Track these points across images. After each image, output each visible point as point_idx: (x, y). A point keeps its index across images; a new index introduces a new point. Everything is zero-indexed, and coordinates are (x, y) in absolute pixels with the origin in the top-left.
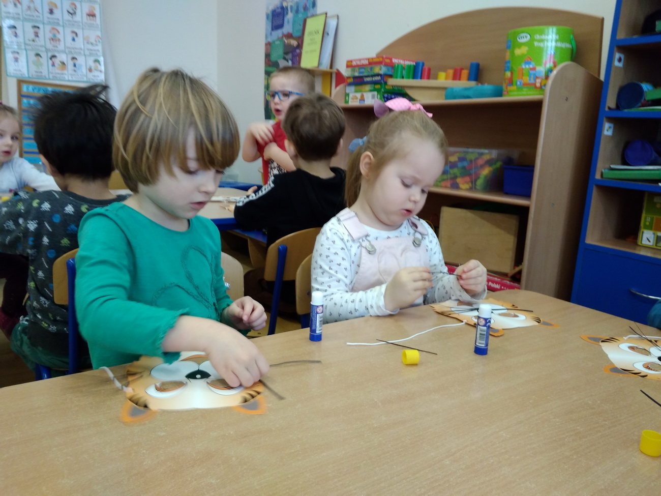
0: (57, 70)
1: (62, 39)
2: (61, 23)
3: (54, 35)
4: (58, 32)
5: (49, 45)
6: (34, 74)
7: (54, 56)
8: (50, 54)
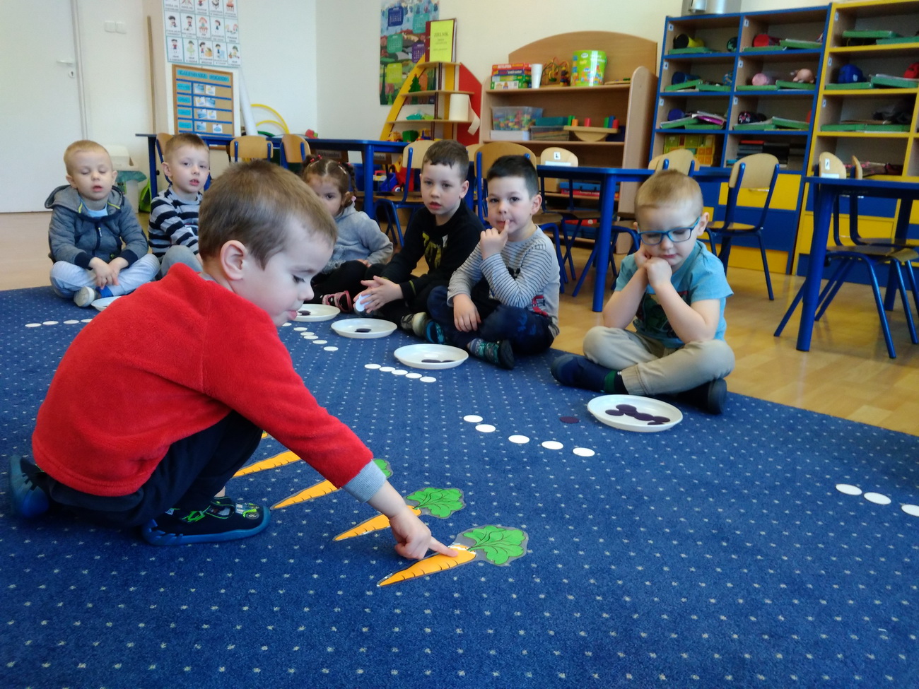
0: (204, 56)
1: (208, 27)
2: (208, 14)
3: (203, 24)
4: (206, 22)
5: (199, 34)
6: (189, 60)
7: (203, 44)
8: (200, 42)
